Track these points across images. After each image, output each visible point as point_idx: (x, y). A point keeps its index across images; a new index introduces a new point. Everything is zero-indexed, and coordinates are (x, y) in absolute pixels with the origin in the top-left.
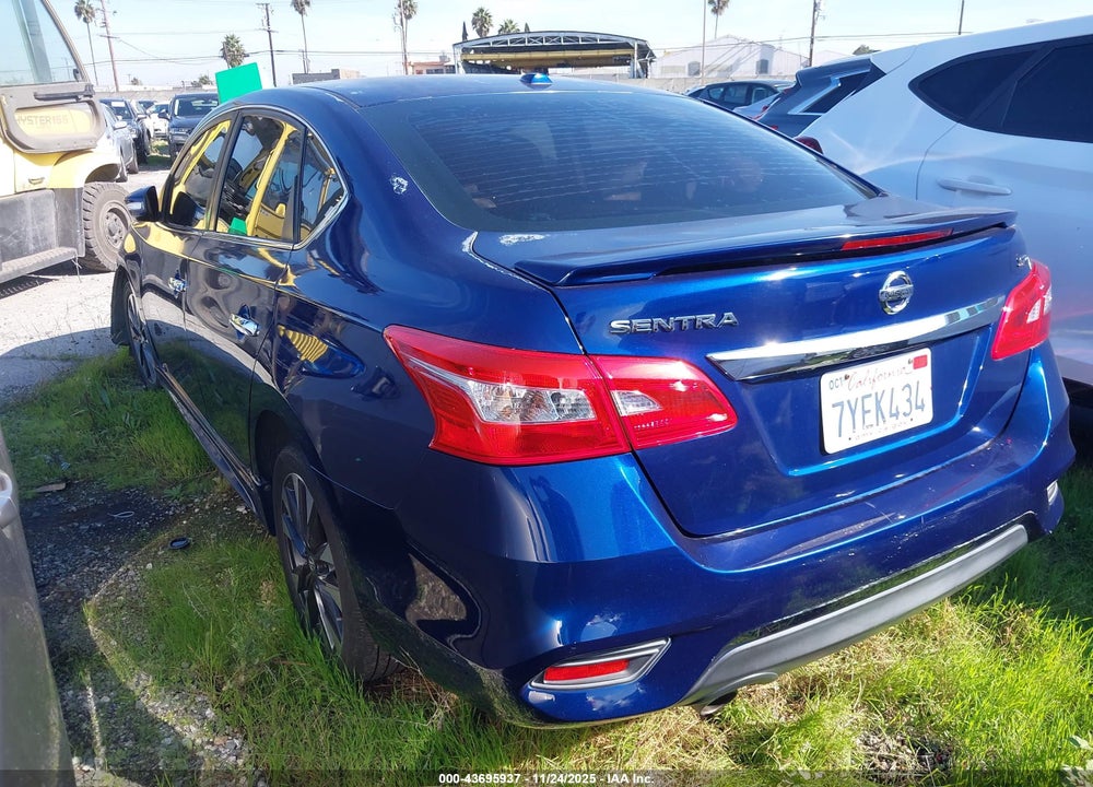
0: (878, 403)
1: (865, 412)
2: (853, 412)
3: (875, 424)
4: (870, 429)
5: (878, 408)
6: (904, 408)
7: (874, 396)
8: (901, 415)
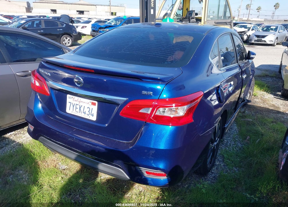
0: (80, 108)
1: (76, 108)
2: (73, 106)
3: (79, 112)
4: (77, 113)
5: (80, 109)
6: (87, 113)
7: (79, 105)
8: (86, 114)
